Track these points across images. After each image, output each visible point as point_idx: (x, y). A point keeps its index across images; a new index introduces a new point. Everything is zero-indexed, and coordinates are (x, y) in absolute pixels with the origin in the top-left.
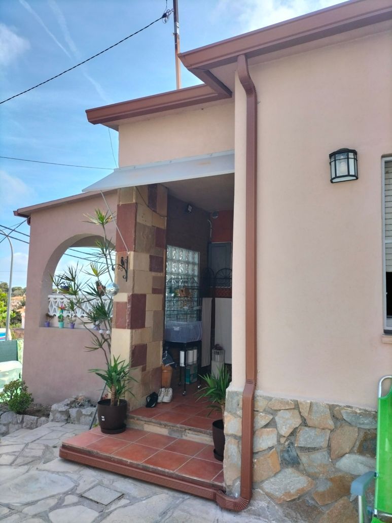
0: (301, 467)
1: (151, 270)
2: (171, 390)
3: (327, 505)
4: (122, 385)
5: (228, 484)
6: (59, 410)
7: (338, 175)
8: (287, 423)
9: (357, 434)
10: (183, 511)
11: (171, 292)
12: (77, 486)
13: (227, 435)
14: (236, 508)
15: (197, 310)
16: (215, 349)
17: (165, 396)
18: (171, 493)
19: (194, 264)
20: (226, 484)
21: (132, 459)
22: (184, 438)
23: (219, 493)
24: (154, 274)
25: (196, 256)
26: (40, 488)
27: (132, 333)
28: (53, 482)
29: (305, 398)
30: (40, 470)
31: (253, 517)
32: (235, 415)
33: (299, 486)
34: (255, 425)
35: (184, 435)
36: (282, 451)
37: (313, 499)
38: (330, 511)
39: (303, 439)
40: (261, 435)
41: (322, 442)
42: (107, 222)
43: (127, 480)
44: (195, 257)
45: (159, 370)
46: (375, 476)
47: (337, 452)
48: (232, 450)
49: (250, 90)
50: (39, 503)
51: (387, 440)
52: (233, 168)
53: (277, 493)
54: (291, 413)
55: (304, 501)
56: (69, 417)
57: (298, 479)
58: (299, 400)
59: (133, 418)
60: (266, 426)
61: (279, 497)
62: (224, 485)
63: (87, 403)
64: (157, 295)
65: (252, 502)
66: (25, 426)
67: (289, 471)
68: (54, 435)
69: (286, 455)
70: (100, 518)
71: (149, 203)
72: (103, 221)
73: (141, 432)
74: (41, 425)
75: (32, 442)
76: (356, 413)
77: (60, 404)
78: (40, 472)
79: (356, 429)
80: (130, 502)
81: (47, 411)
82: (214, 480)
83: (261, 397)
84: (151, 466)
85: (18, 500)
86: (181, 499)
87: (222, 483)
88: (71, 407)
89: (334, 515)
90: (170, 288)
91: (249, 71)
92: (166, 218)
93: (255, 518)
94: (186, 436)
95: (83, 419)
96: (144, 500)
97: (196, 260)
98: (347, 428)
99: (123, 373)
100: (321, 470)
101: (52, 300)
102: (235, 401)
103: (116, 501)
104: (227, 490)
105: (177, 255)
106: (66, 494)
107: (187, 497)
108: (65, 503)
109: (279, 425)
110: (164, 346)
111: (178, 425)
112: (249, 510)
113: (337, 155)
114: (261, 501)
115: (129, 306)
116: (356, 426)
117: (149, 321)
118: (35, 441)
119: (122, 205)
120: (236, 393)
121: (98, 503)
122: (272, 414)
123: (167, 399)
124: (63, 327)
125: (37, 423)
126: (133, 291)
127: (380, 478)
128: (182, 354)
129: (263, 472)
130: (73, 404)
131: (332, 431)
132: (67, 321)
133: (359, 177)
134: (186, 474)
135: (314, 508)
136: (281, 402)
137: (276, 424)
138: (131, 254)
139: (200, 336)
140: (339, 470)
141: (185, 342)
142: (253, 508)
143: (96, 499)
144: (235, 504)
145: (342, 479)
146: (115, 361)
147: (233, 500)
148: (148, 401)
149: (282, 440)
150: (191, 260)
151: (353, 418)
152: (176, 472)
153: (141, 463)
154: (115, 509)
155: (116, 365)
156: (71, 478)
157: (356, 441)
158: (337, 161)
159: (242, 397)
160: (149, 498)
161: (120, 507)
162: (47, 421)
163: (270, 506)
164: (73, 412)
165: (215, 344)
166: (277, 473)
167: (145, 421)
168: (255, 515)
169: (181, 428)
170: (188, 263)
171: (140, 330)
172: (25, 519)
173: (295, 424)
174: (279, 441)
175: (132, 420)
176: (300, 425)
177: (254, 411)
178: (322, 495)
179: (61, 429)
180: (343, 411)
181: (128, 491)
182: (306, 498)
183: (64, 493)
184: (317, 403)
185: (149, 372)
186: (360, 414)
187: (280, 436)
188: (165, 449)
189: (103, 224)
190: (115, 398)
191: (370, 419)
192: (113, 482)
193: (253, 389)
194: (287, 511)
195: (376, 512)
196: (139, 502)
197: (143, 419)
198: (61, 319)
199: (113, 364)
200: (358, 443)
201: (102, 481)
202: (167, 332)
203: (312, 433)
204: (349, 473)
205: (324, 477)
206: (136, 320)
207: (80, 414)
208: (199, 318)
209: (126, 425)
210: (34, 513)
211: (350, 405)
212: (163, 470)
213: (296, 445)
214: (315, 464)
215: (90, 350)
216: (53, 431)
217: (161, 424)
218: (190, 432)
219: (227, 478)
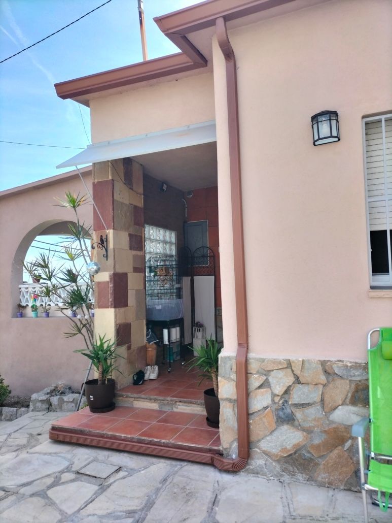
0: (296, 423)
1: (131, 249)
2: (156, 368)
3: (322, 456)
4: (109, 364)
5: (225, 447)
6: (40, 399)
7: (321, 137)
8: (280, 382)
9: (348, 386)
10: (183, 476)
11: (151, 271)
12: (72, 464)
13: (222, 399)
14: (234, 469)
15: (177, 289)
16: (197, 326)
17: (152, 373)
18: (169, 462)
19: (171, 243)
20: (223, 447)
21: (126, 434)
22: (175, 410)
23: (216, 457)
24: (134, 252)
25: (173, 235)
26: (34, 469)
27: (115, 312)
28: (47, 463)
29: (296, 356)
30: (31, 453)
31: (252, 475)
32: (229, 379)
33: (295, 441)
34: (249, 387)
35: (175, 407)
36: (277, 410)
37: (309, 452)
38: (326, 462)
39: (297, 396)
40: (256, 396)
41: (315, 396)
42: (79, 205)
43: (122, 454)
44: (171, 236)
45: (144, 349)
46: (370, 422)
47: (330, 405)
48: (228, 414)
49: (229, 55)
50: (35, 482)
51: (378, 388)
52: (215, 136)
53: (274, 450)
54: (284, 372)
55: (300, 455)
56: (51, 405)
57: (294, 434)
58: (290, 358)
59: (122, 396)
60: (260, 387)
61: (276, 454)
62: (221, 449)
63: (68, 390)
64: (138, 274)
65: (249, 461)
66: (5, 419)
67: (285, 428)
68: (37, 424)
69: (281, 413)
70: (100, 491)
71: (125, 179)
72: (75, 204)
73: (131, 409)
74: (21, 415)
75: (15, 432)
76: (347, 366)
77: (40, 393)
78: (31, 455)
79: (348, 382)
80: (129, 474)
81: (26, 402)
82: (211, 445)
83: (253, 359)
84: (147, 438)
85: (13, 483)
86: (179, 467)
87: (219, 447)
88: (52, 396)
89: (330, 464)
90: (150, 267)
91: (228, 35)
92: (143, 196)
93: (253, 477)
94: (177, 408)
95: (66, 406)
96: (143, 470)
97: (173, 240)
98: (339, 382)
99: (109, 352)
100: (315, 423)
101: (23, 290)
102: (228, 366)
103: (114, 474)
104: (224, 452)
105: (154, 235)
106: (62, 472)
107: (184, 464)
108: (62, 481)
109: (272, 385)
110: (147, 325)
111: (169, 398)
112: (247, 469)
113: (319, 117)
114: (258, 459)
115: (111, 285)
116: (347, 379)
117: (132, 300)
118: (17, 430)
119: (98, 182)
120: (229, 358)
121: (96, 477)
122: (265, 375)
123: (153, 376)
124: (37, 317)
125: (17, 414)
126: (115, 270)
127: (374, 423)
128: (166, 332)
129: (259, 432)
130: (54, 392)
131: (324, 386)
132: (40, 310)
133: (341, 138)
134: (183, 442)
135: (311, 460)
136: (274, 363)
137: (270, 385)
138: (110, 233)
139: (182, 314)
140: (333, 422)
141: (168, 320)
142: (251, 467)
143: (93, 474)
144: (234, 465)
145: (336, 430)
146: (101, 340)
147: (231, 462)
148: (135, 379)
149: (277, 399)
150: (168, 239)
151: (345, 372)
152: (172, 441)
153: (136, 436)
154: (115, 481)
155: (102, 345)
156: (64, 458)
157: (348, 393)
158: (319, 123)
159: (235, 361)
160: (147, 468)
161: (118, 480)
162: (28, 412)
163: (268, 463)
164: (55, 400)
165: (196, 322)
166: (273, 431)
167: (135, 398)
168: (254, 473)
169: (171, 401)
170: (165, 242)
171: (123, 309)
172: (23, 499)
173: (288, 383)
174: (273, 401)
175: (120, 398)
176: (294, 383)
177: (248, 373)
178: (317, 447)
179: (43, 417)
180: (334, 366)
181: (125, 464)
182: (302, 452)
183: (60, 472)
184: (309, 360)
185: (134, 351)
186: (351, 367)
187: (274, 395)
188: (157, 422)
189: (74, 207)
190: (103, 377)
191: (361, 371)
192: (108, 457)
193: (245, 352)
194: (284, 466)
195: (373, 455)
196: (137, 472)
197: (132, 396)
198: (34, 308)
199: (99, 343)
200: (350, 395)
201: (96, 457)
202: (149, 311)
203: (305, 389)
204: (342, 424)
205: (319, 430)
206: (119, 300)
207: (61, 402)
208: (179, 296)
209: (115, 404)
210: (32, 493)
211: (341, 359)
212: (158, 440)
213: (290, 403)
214: (309, 419)
215: (68, 335)
216: (35, 420)
217: (150, 399)
218: (180, 404)
219: (224, 441)
